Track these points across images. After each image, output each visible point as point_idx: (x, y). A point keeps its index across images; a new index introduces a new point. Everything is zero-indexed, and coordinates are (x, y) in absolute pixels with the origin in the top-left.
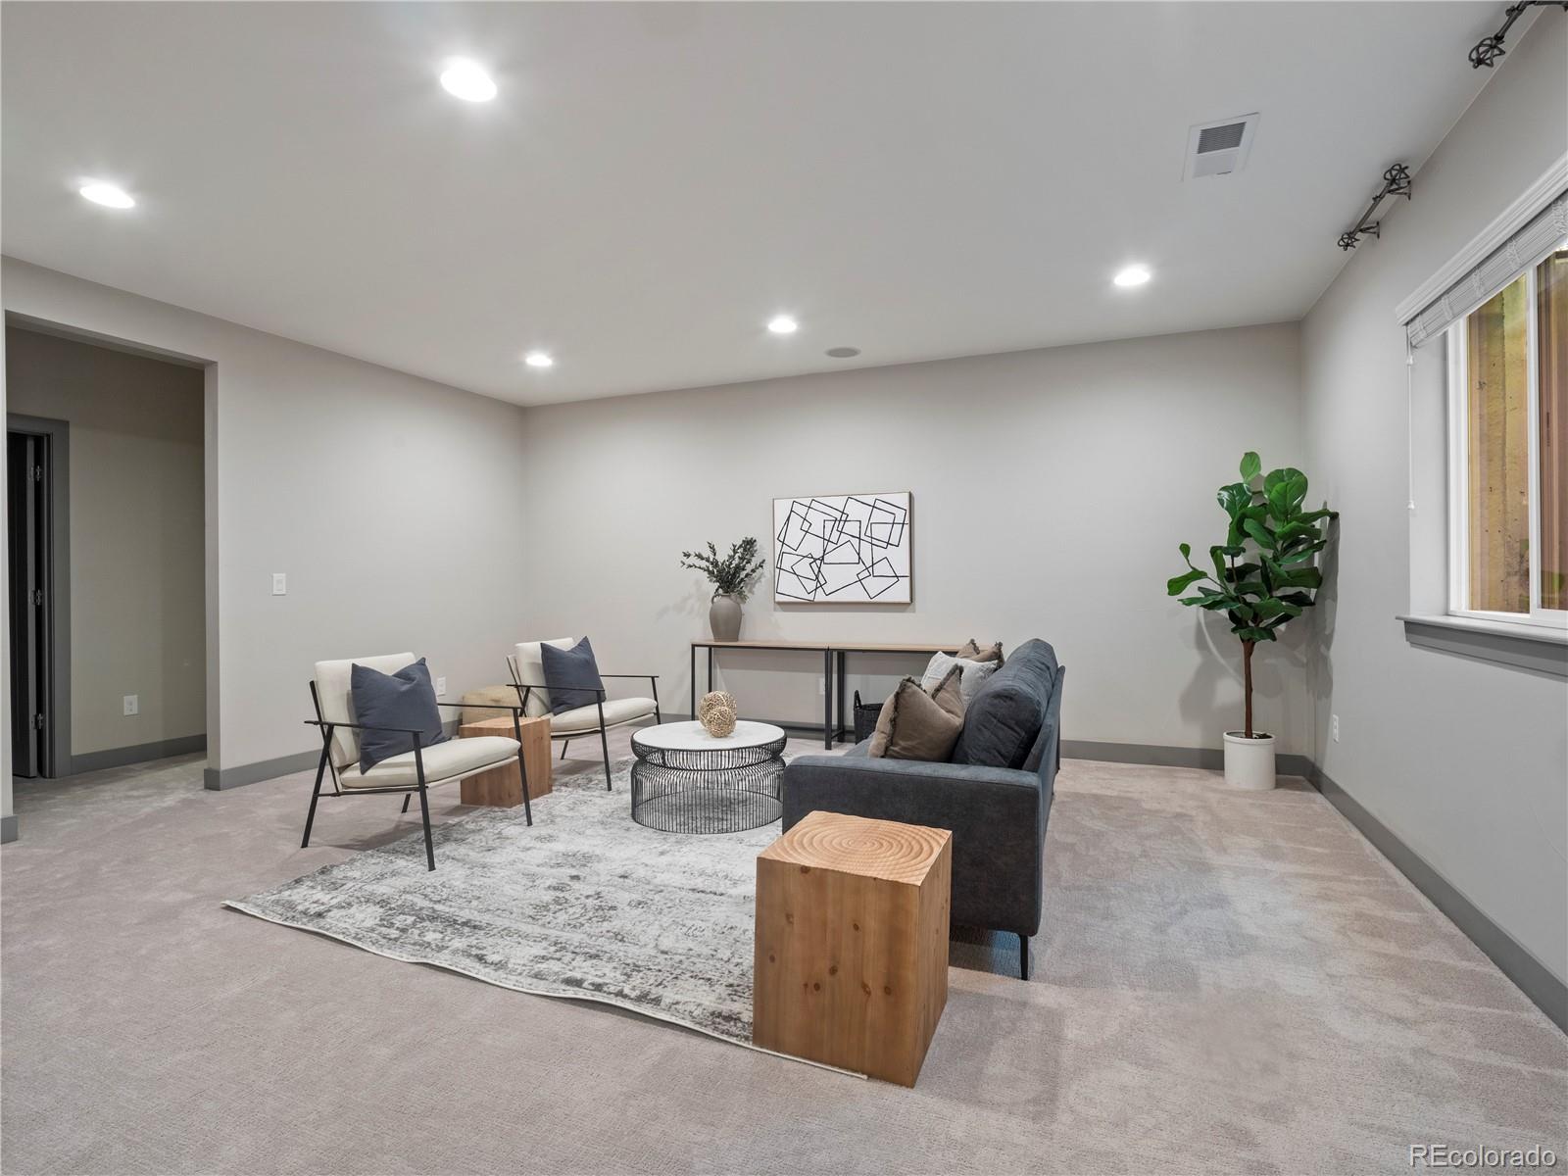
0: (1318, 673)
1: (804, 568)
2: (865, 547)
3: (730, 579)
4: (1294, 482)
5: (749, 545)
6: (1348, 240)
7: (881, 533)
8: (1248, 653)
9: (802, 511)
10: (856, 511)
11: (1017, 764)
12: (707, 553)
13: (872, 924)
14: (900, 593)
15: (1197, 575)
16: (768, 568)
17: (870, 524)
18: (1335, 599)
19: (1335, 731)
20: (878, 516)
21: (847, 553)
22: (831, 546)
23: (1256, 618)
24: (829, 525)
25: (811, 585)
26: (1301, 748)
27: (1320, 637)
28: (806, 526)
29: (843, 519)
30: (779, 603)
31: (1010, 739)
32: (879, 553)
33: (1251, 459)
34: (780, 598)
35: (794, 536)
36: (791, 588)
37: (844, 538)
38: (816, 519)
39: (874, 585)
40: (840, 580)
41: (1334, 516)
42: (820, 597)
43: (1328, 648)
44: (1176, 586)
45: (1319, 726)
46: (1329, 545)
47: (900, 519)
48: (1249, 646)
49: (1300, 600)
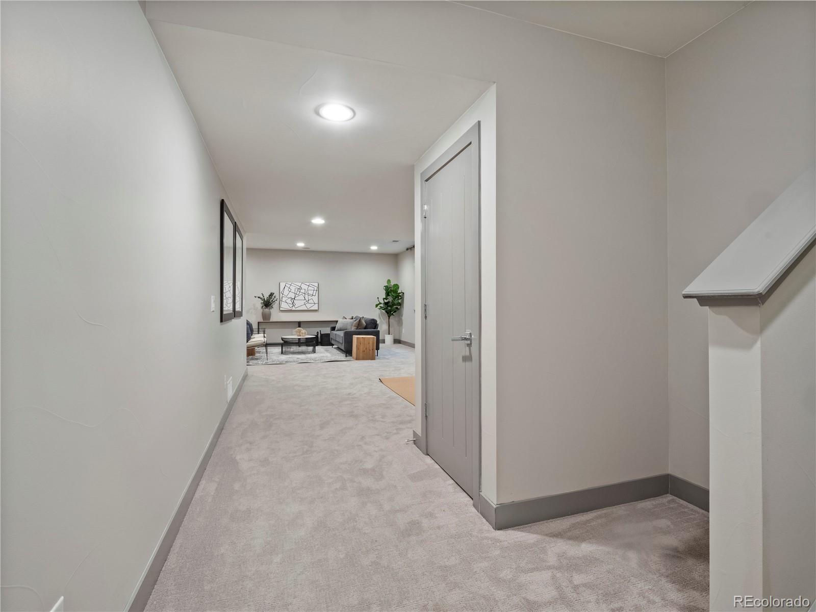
0: (400, 323)
1: (289, 301)
2: (306, 296)
3: (267, 304)
4: (397, 286)
5: (271, 295)
6: (407, 249)
7: (311, 292)
8: (389, 319)
9: (289, 286)
10: (304, 286)
11: (375, 329)
12: (262, 297)
13: (371, 343)
14: (315, 307)
15: (380, 303)
16: (278, 300)
17: (308, 290)
18: (403, 308)
19: (403, 332)
20: (310, 288)
21: (302, 297)
22: (297, 295)
23: (390, 312)
24: (296, 290)
25: (291, 305)
26: (397, 338)
27: (400, 315)
28: (290, 290)
29: (300, 288)
30: (281, 311)
31: (374, 326)
32: (310, 298)
33: (389, 281)
34: (281, 309)
35: (286, 292)
36: (284, 306)
37: (300, 293)
38: (293, 288)
39: (309, 306)
40: (300, 304)
41: (403, 293)
42: (294, 309)
43: (402, 316)
44: (377, 306)
45: (400, 332)
46: (402, 298)
47: (316, 289)
48: (389, 317)
49: (397, 308)
